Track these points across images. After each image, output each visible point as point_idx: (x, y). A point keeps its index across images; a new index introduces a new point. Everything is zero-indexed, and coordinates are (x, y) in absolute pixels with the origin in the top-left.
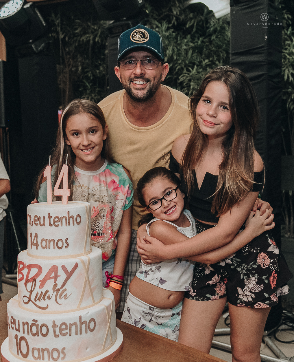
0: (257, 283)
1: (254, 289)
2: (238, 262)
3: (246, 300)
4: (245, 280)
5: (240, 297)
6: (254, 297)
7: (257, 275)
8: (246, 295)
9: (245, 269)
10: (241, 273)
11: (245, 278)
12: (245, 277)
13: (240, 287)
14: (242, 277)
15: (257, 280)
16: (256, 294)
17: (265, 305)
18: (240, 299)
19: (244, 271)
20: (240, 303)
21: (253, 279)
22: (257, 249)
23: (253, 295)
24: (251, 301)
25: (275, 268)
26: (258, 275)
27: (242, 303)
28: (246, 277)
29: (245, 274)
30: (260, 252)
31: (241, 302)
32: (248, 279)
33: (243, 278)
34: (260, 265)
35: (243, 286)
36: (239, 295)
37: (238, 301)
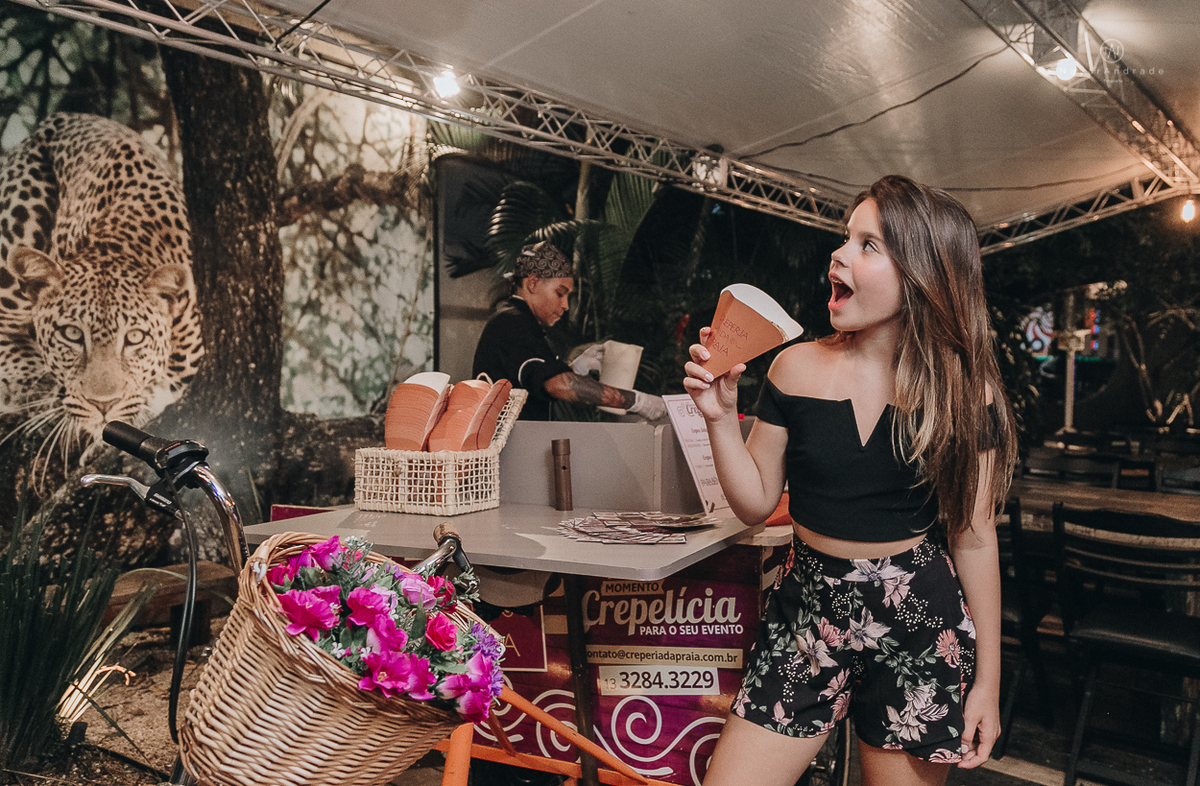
0: (935, 700)
1: (927, 712)
2: (893, 647)
3: (907, 737)
4: (907, 692)
5: (892, 727)
6: (924, 732)
7: (935, 680)
8: (908, 726)
9: (909, 665)
10: (899, 674)
11: (906, 686)
12: (907, 684)
13: (893, 706)
14: (899, 683)
15: (934, 694)
16: (929, 724)
17: (955, 756)
18: (892, 732)
19: (906, 669)
20: (891, 743)
21: (926, 688)
22: (939, 621)
23: (923, 727)
24: (918, 741)
25: (965, 670)
26: (938, 681)
27: (898, 743)
28: (910, 683)
29: (907, 677)
30: (945, 627)
31: (895, 739)
32: (914, 689)
33: (903, 685)
34: (942, 659)
35: (900, 705)
36: (889, 723)
37: (888, 738)
